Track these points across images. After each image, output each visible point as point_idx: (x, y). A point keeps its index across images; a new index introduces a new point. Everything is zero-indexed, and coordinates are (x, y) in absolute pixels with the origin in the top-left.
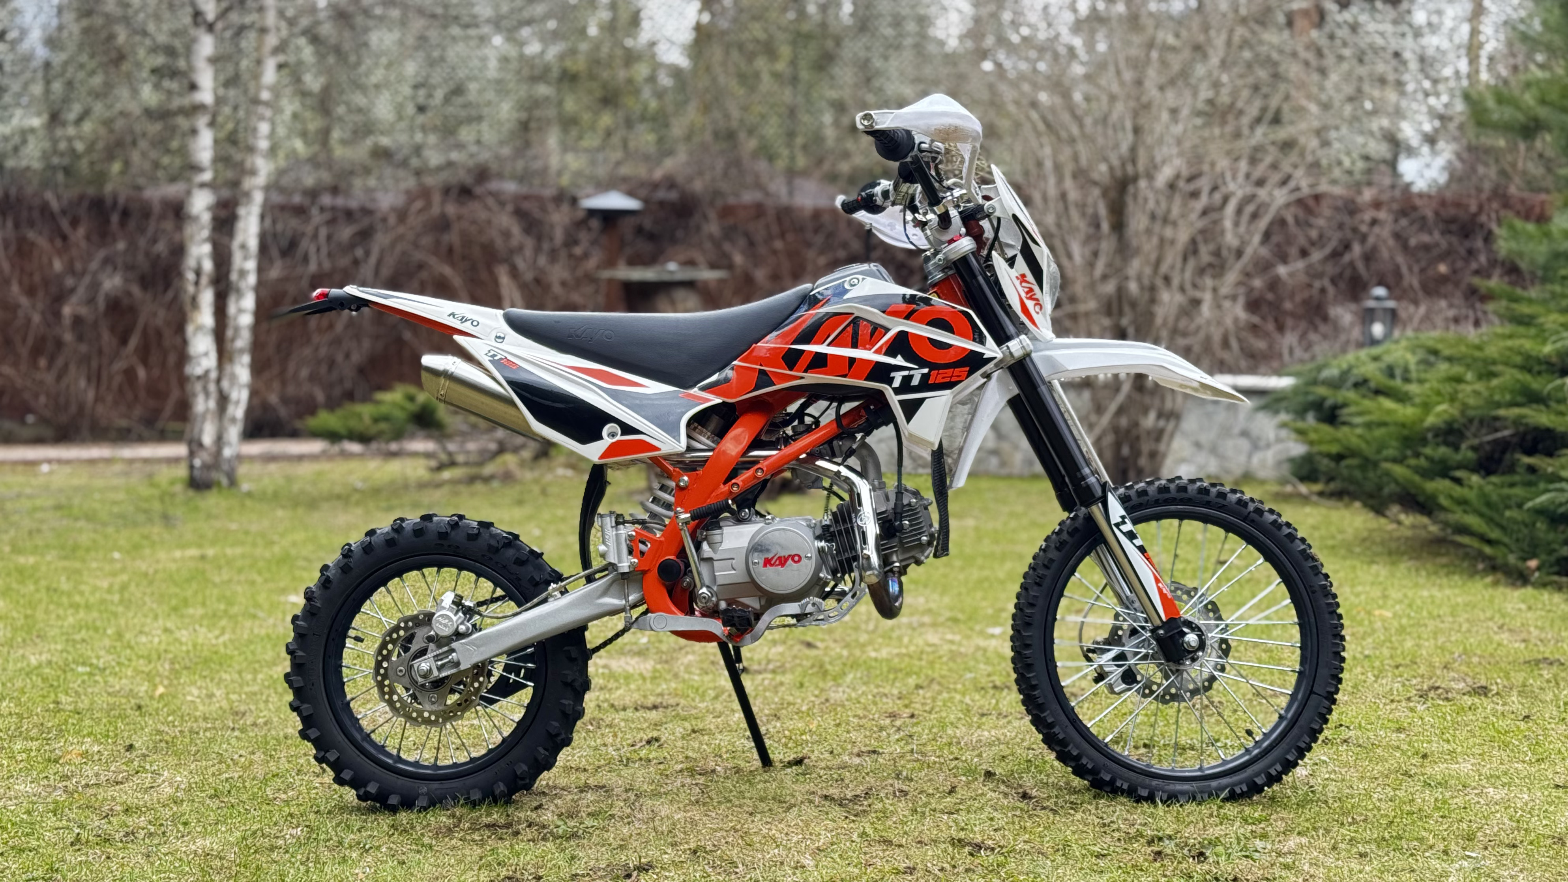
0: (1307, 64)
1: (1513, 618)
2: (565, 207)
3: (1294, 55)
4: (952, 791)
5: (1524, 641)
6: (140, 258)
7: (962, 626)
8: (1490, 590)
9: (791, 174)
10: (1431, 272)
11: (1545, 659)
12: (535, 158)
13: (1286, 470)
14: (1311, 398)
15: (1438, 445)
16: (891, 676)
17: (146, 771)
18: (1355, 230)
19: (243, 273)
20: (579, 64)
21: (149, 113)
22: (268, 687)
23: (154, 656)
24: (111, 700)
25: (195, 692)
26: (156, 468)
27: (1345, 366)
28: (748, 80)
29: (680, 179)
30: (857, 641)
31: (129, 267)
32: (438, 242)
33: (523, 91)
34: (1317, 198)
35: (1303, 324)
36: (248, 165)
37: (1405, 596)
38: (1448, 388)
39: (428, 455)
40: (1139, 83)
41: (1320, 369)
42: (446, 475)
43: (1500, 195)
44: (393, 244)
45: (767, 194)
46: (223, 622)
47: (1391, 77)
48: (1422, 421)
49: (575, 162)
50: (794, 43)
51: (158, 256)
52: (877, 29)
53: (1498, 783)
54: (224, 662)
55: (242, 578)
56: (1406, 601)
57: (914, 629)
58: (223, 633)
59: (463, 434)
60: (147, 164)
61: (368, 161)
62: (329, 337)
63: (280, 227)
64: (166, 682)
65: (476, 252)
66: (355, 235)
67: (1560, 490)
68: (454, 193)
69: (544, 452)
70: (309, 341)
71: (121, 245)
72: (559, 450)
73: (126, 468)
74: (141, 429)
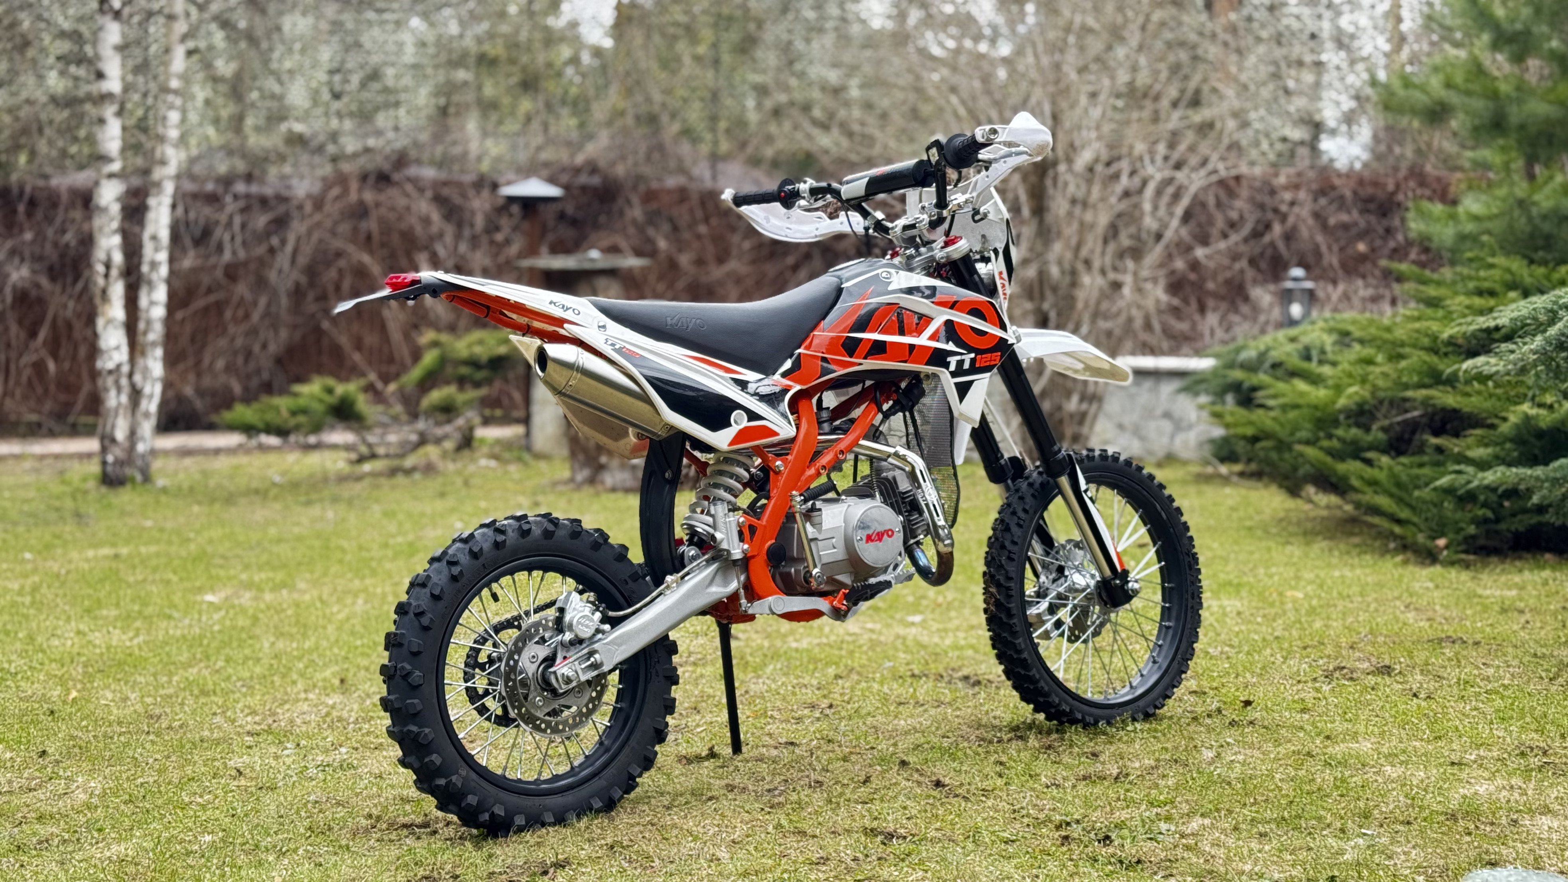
0: (1226, 44)
1: (1420, 596)
2: (486, 193)
3: (1214, 36)
4: (867, 780)
5: (1429, 619)
6: (48, 249)
7: (883, 615)
8: (1400, 570)
9: (715, 158)
10: (1350, 251)
11: (1449, 637)
12: (454, 143)
13: (1207, 451)
14: (1229, 380)
15: (1349, 426)
16: (811, 667)
17: (60, 778)
18: (1276, 211)
19: (154, 265)
20: (496, 49)
21: (54, 99)
22: (184, 689)
23: (67, 660)
24: (23, 705)
25: (110, 696)
26: (68, 464)
27: (1262, 347)
28: (670, 64)
29: (602, 164)
30: (778, 631)
31: (37, 258)
32: (355, 230)
33: (441, 77)
34: (1238, 178)
35: (1224, 306)
36: (158, 154)
37: (1317, 576)
38: (1359, 370)
39: (348, 448)
40: (1057, 66)
41: (1238, 351)
42: (367, 467)
43: (1417, 175)
44: (309, 233)
45: (691, 178)
46: (138, 624)
47: (1308, 58)
48: (1334, 403)
49: (495, 148)
50: (715, 25)
51: (67, 245)
52: (798, 11)
53: (1396, 760)
54: (138, 664)
55: (157, 577)
56: (1318, 582)
58: (137, 635)
59: (384, 425)
60: (54, 153)
61: (282, 148)
62: (243, 327)
63: (192, 215)
64: (79, 686)
65: (396, 239)
66: (270, 222)
67: (1459, 472)
68: (371, 180)
69: (467, 442)
70: (225, 330)
71: (28, 236)
72: (482, 441)
73: (37, 465)
74: (52, 424)
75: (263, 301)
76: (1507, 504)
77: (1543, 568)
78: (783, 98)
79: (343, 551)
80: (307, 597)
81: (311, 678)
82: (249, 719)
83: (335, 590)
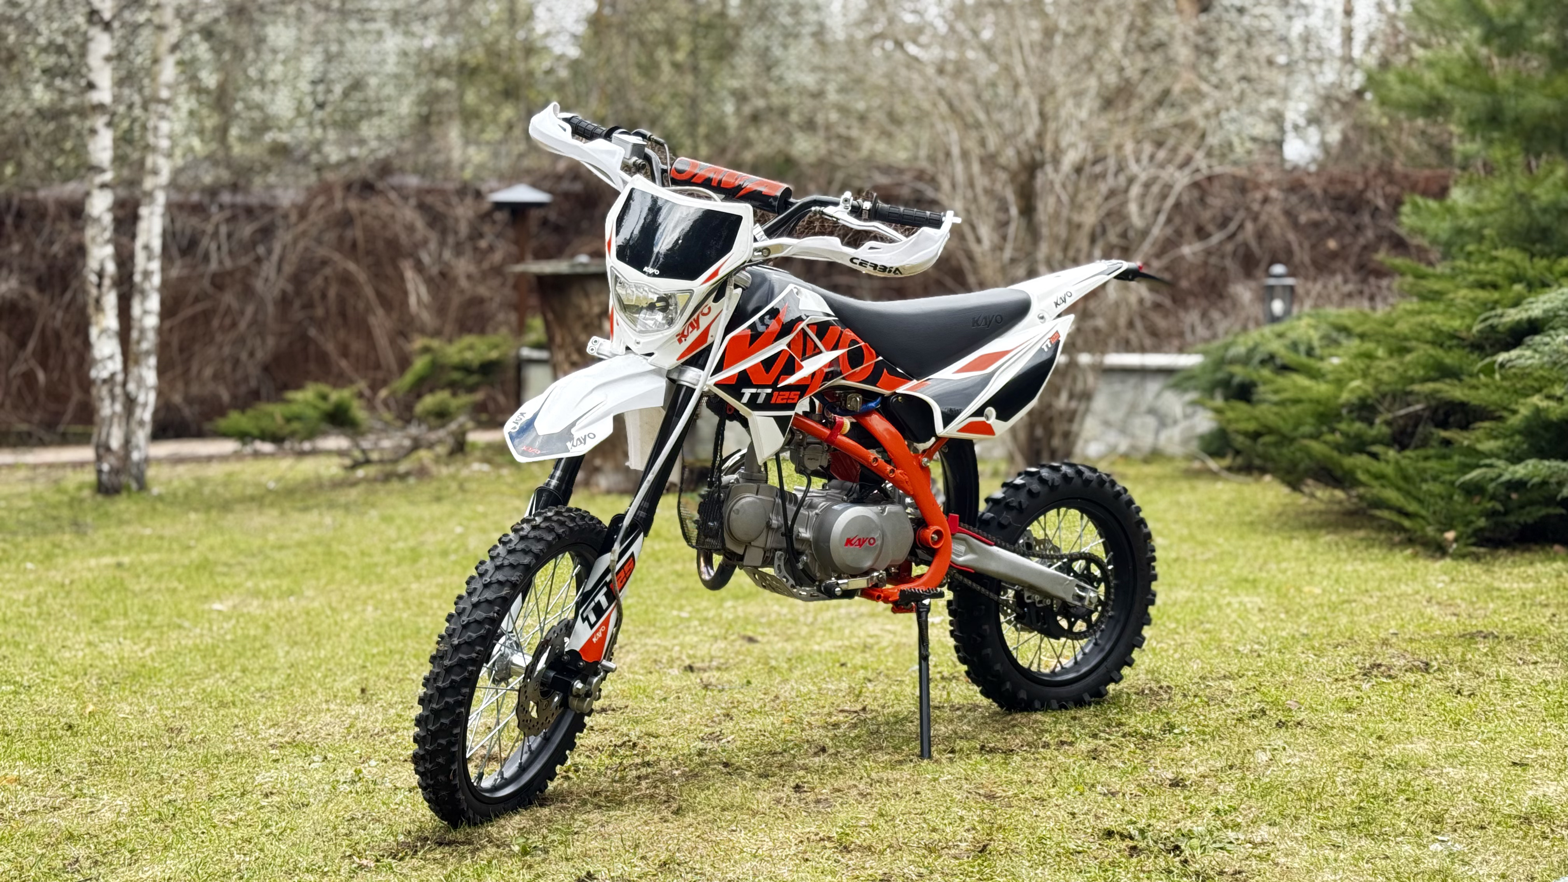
0: (1197, 47)
1: (1439, 591)
2: (469, 200)
3: (1184, 38)
5: (1454, 614)
6: (37, 260)
8: (1412, 564)
10: (1321, 248)
11: (1479, 632)
12: (437, 152)
13: (1194, 446)
14: (1218, 376)
15: (1353, 420)
17: (84, 795)
18: (1248, 210)
19: (147, 274)
20: (476, 57)
21: (42, 113)
22: (202, 701)
23: (80, 672)
24: (40, 720)
25: (127, 709)
26: (60, 473)
27: (1251, 344)
28: (649, 69)
30: (797, 634)
31: (26, 270)
32: (341, 239)
33: (423, 86)
34: (1213, 179)
35: (1204, 303)
36: (148, 164)
37: (1331, 571)
38: (1360, 364)
39: (341, 453)
41: (1227, 347)
42: (360, 473)
43: (1385, 172)
44: (295, 241)
46: (148, 634)
48: (1337, 397)
49: (477, 155)
50: (693, 34)
51: (55, 257)
52: (775, 17)
53: (1456, 762)
54: (153, 674)
55: (163, 586)
56: (1333, 577)
57: (853, 620)
58: (149, 645)
59: (378, 431)
60: (41, 166)
61: (267, 159)
62: (232, 335)
63: (178, 225)
64: (95, 700)
65: (380, 245)
66: (255, 232)
67: (1490, 466)
68: (356, 189)
69: (460, 447)
70: (212, 340)
71: (16, 248)
72: (474, 445)
73: (30, 474)
74: (42, 433)
75: (250, 310)
76: (1514, 496)
77: (1554, 560)
78: (761, 103)
79: (346, 556)
80: (316, 604)
81: (331, 688)
82: (272, 731)
83: (343, 597)
